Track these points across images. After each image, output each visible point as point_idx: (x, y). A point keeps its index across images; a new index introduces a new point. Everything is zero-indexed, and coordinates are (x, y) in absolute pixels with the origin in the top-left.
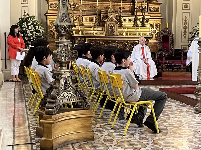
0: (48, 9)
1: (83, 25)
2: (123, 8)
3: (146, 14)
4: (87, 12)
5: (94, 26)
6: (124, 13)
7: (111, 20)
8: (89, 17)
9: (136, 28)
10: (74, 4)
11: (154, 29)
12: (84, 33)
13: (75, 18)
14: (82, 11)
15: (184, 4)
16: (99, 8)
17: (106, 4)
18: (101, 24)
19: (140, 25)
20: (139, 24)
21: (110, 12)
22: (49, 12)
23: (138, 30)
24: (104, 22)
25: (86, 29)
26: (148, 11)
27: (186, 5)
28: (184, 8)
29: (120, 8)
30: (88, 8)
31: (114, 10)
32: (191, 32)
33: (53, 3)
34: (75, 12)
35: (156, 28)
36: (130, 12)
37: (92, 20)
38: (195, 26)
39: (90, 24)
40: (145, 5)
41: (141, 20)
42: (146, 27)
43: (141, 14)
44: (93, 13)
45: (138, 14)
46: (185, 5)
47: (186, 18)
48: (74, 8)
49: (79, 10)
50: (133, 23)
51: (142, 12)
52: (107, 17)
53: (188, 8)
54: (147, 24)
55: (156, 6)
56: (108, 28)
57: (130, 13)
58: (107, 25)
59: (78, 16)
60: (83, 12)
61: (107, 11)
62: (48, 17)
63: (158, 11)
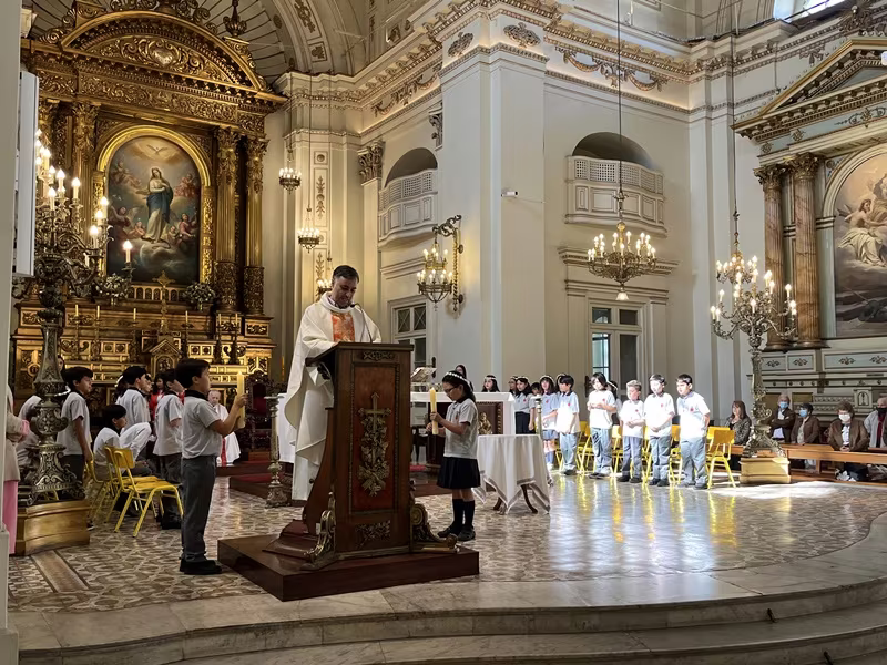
0: (20, 326)
1: (101, 360)
2: (191, 326)
3: (240, 338)
4: (112, 333)
5: (126, 362)
6: (192, 336)
7: (163, 350)
8: (115, 343)
9: (218, 366)
10: (80, 316)
11: (258, 368)
12: (103, 377)
13: (82, 346)
14: (100, 330)
16: (139, 325)
17: (154, 317)
18: (142, 358)
19: (226, 361)
20: (225, 357)
21: (161, 334)
22: (20, 331)
23: (222, 370)
24: (148, 353)
25: (107, 368)
26: (243, 334)
29: (184, 326)
30: (114, 324)
31: (171, 328)
33: (32, 314)
34: (83, 332)
35: (260, 366)
36: (207, 334)
37: (121, 349)
39: (117, 359)
40: (237, 320)
41: (229, 350)
42: (239, 364)
43: (229, 338)
44: (124, 335)
45: (223, 338)
48: (81, 323)
49: (92, 329)
50: (212, 356)
51: (232, 335)
52: (156, 344)
54: (243, 360)
55: (260, 323)
56: (158, 368)
57: (206, 337)
58: (156, 360)
59: (89, 342)
60: (102, 334)
61: (156, 332)
62: (18, 342)
63: (264, 332)
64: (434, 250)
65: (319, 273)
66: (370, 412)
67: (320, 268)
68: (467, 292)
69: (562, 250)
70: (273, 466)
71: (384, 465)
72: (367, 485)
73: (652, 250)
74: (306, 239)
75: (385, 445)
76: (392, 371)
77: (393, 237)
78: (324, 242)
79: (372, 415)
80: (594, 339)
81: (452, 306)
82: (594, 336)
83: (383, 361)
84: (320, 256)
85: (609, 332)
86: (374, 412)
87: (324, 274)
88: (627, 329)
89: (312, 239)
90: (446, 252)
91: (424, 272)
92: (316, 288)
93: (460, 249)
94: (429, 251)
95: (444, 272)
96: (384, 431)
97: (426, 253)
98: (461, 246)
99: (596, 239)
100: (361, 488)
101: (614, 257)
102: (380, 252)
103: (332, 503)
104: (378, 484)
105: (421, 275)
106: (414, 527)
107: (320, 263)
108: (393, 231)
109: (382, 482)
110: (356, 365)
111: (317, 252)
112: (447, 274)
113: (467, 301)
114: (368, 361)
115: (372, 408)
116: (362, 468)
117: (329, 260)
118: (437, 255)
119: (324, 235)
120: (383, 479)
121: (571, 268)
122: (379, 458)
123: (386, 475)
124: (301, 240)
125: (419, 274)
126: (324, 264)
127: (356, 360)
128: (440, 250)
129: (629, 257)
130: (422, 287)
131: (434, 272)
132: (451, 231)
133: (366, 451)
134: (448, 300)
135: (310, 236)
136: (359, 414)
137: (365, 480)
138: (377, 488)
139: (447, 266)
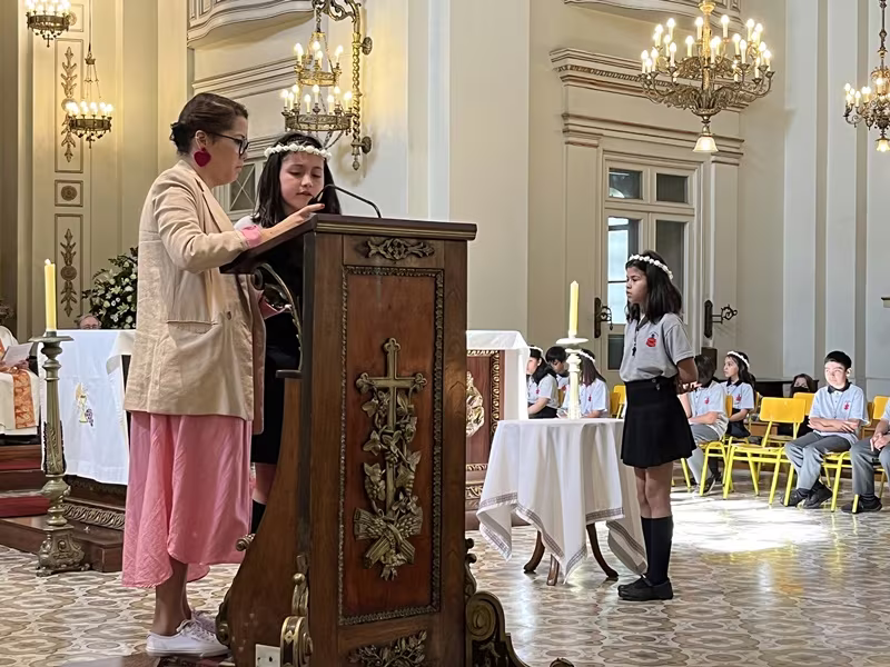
15: (61, 186)
27: (68, 188)
28: (61, 200)
32: (88, 292)
38: (103, 270)
46: (64, 189)
47: (68, 237)
53: (76, 201)
64: (316, 46)
65: (68, 89)
66: (381, 382)
67: (68, 79)
68: (380, 132)
69: (559, 54)
70: (51, 487)
71: (412, 507)
72: (378, 552)
73: (765, 55)
74: (43, 18)
75: (414, 460)
76: (427, 285)
77: (220, 20)
78: (77, 26)
79: (386, 390)
80: (612, 228)
81: (349, 160)
82: (612, 222)
83: (412, 263)
84: (69, 55)
85: (634, 216)
86: (391, 383)
87: (76, 91)
88: (670, 211)
89: (54, 19)
90: (339, 50)
91: (296, 88)
92: (61, 119)
93: (365, 46)
94: (306, 46)
95: (337, 90)
96: (412, 427)
97: (299, 50)
98: (367, 40)
99: (659, 28)
100: (363, 560)
101: (693, 65)
102: (191, 50)
103: (300, 598)
104: (398, 552)
105: (289, 96)
106: (476, 644)
107: (68, 67)
108: (222, 7)
109: (410, 546)
110: (351, 270)
111: (63, 47)
112: (340, 97)
113: (380, 150)
114: (378, 261)
115: (386, 374)
116: (365, 515)
117: (90, 61)
118: (319, 56)
119: (77, 12)
120: (411, 539)
121: (575, 91)
122: (401, 489)
123: (416, 529)
124: (32, 21)
125: (284, 94)
126: (76, 72)
127: (351, 257)
128: (325, 47)
129: (723, 67)
130: (292, 118)
131: (316, 89)
132: (348, 9)
133: (374, 472)
134: (340, 147)
135: (50, 12)
136: (358, 389)
137: (373, 541)
138: (398, 560)
139: (340, 78)
